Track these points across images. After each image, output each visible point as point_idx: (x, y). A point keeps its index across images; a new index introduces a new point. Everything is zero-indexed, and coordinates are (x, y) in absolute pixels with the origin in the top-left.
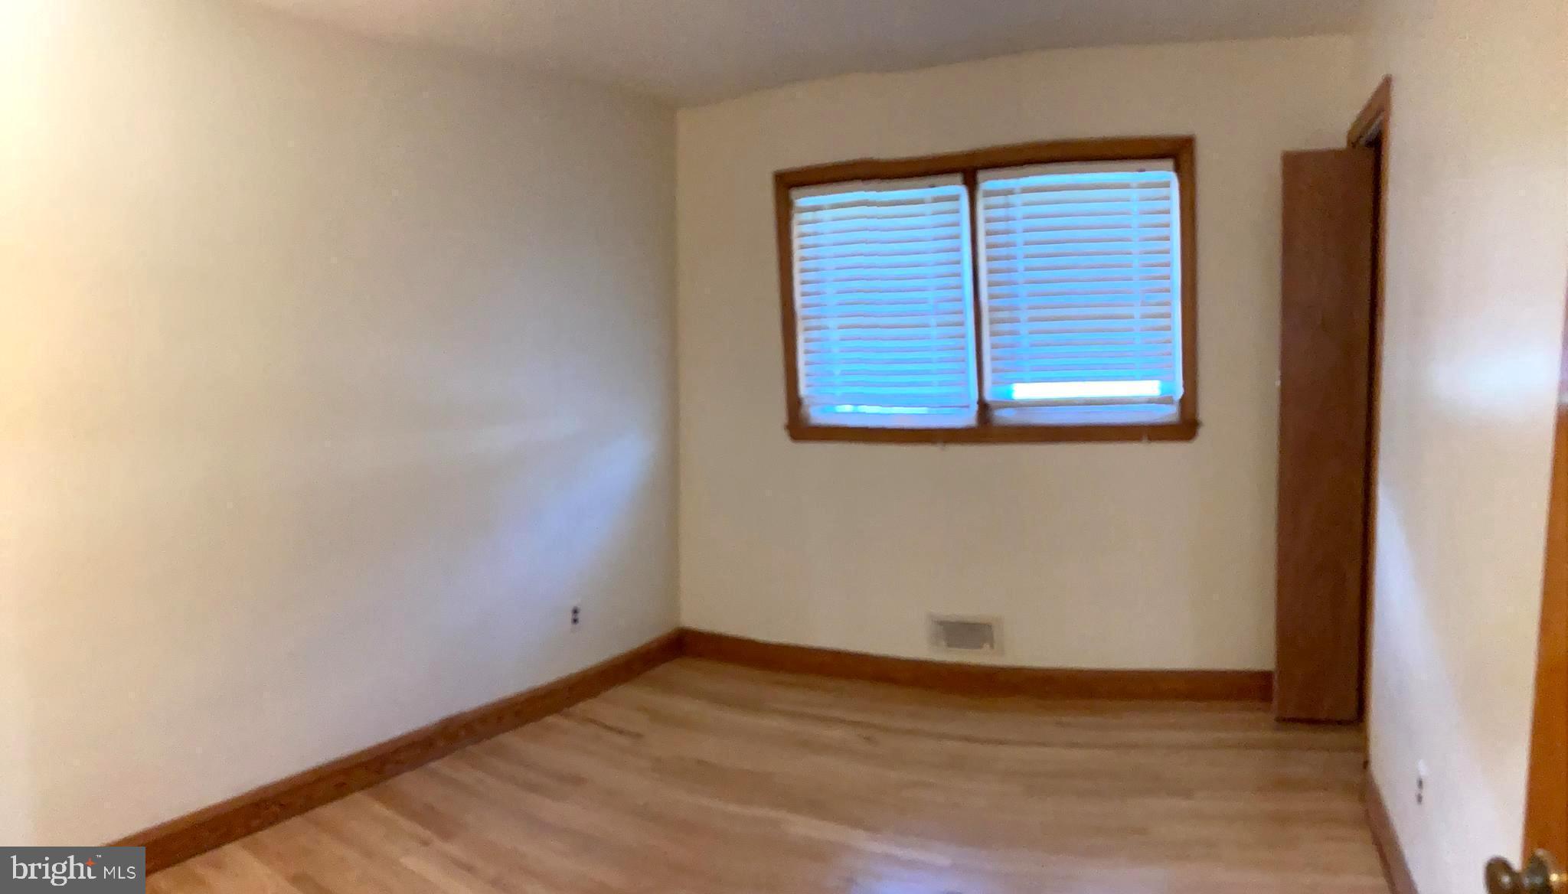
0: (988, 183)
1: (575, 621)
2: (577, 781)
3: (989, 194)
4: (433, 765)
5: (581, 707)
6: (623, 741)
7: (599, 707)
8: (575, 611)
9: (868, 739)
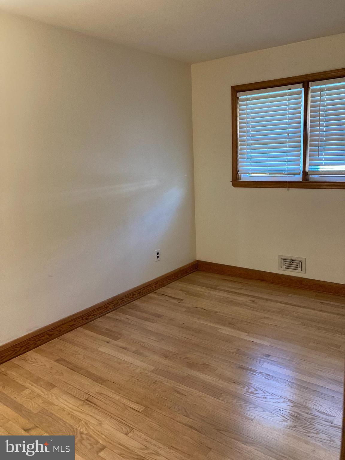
0: (313, 87)
1: (158, 257)
2: (159, 316)
3: (313, 91)
4: (108, 315)
5: (160, 290)
6: (175, 302)
7: (166, 290)
8: (158, 254)
9: (253, 301)
